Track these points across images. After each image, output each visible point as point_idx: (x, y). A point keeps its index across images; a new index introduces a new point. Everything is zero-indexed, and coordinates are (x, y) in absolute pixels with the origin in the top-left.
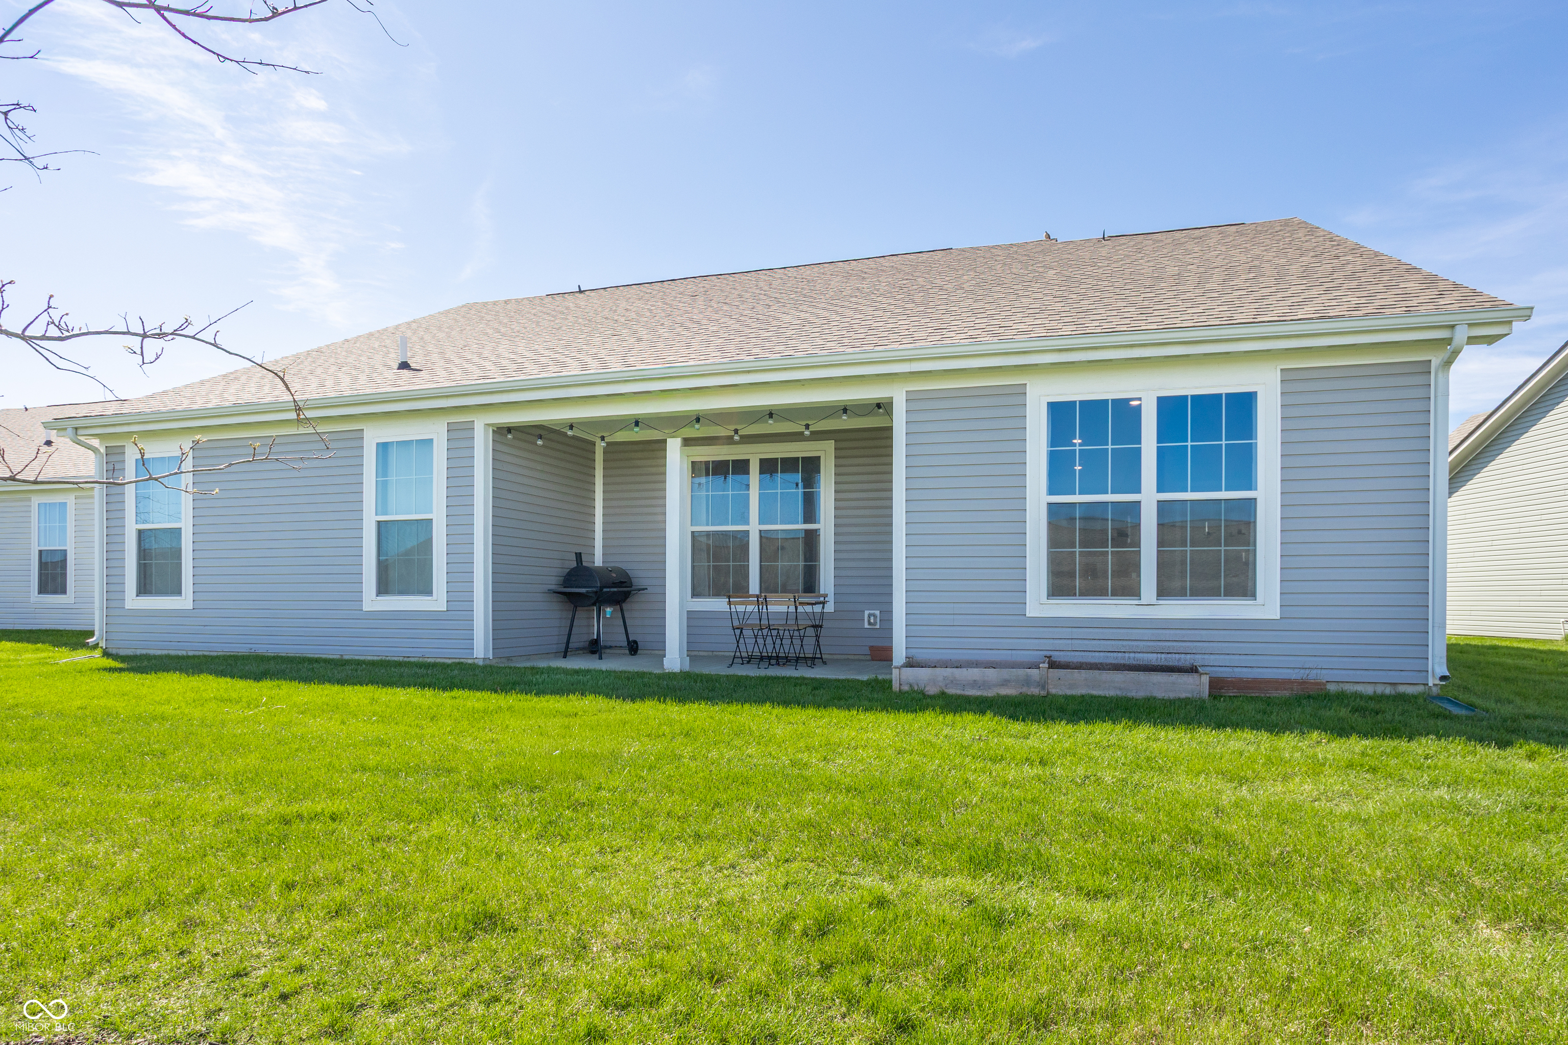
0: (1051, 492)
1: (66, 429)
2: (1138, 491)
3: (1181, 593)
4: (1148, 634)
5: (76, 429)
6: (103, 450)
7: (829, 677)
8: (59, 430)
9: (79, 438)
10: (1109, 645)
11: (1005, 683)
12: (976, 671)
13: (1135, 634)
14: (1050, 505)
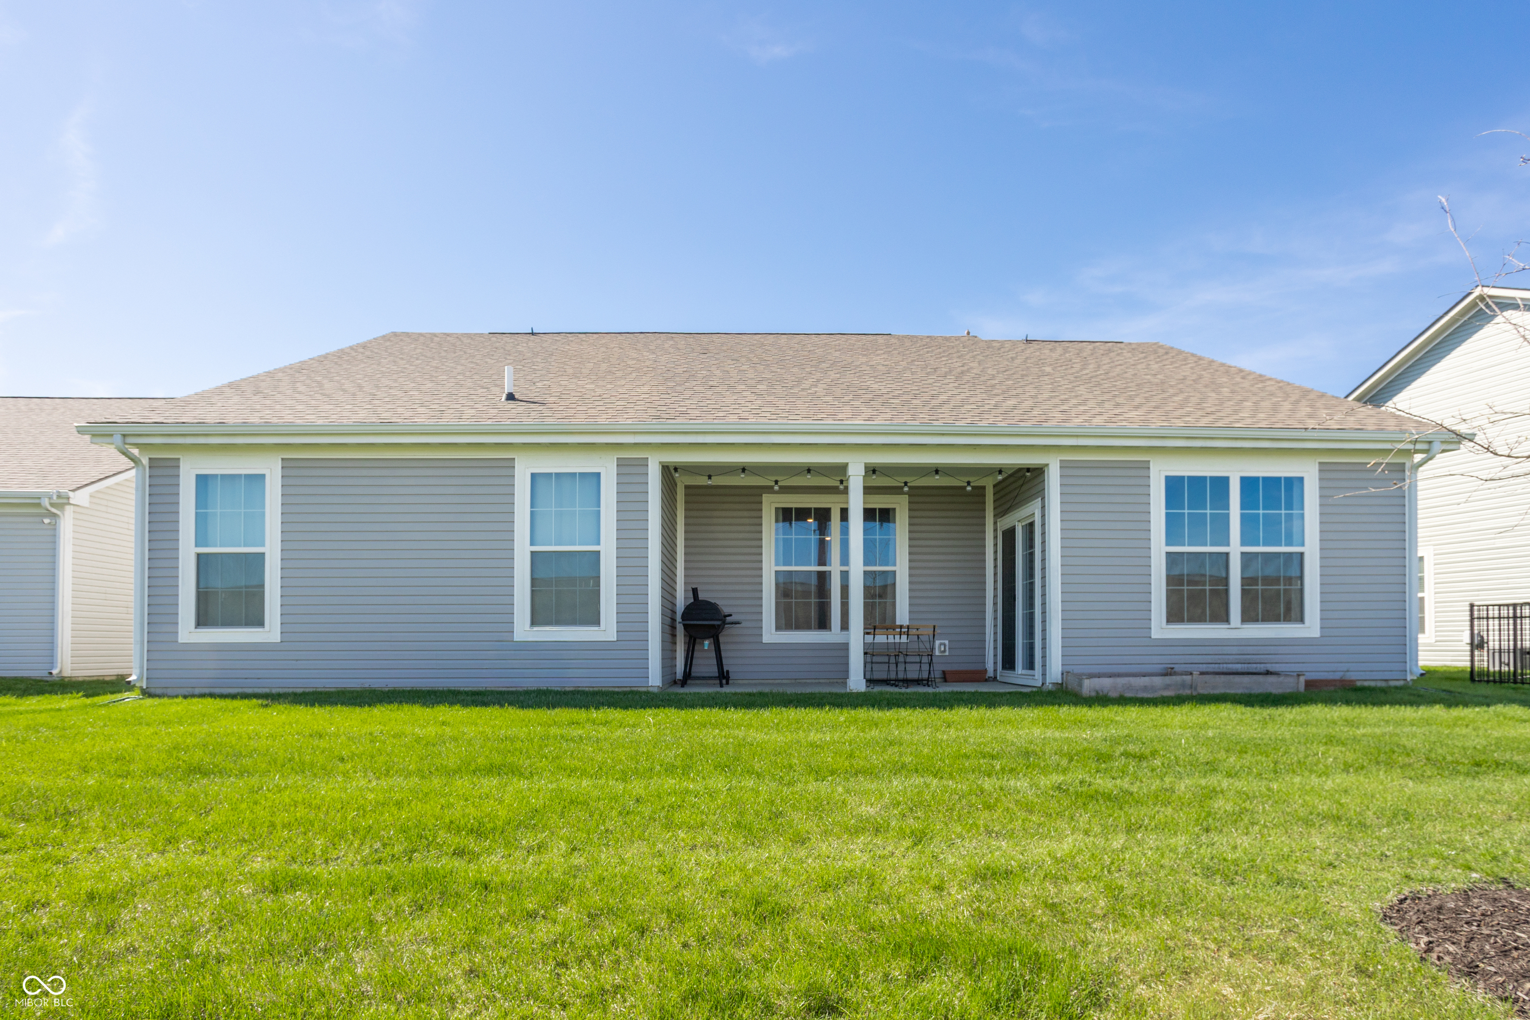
0: (1167, 544)
1: (112, 435)
2: (1228, 545)
3: (1255, 620)
4: (1235, 650)
5: (124, 436)
6: (145, 461)
7: (997, 691)
8: (93, 435)
9: (127, 446)
10: (1209, 659)
11: (1167, 687)
12: (1147, 679)
13: (1227, 650)
14: (1168, 554)
